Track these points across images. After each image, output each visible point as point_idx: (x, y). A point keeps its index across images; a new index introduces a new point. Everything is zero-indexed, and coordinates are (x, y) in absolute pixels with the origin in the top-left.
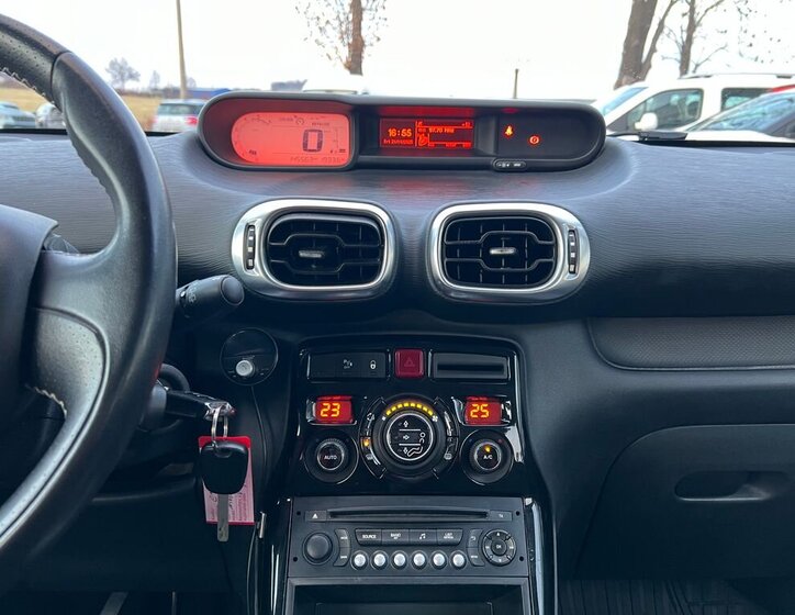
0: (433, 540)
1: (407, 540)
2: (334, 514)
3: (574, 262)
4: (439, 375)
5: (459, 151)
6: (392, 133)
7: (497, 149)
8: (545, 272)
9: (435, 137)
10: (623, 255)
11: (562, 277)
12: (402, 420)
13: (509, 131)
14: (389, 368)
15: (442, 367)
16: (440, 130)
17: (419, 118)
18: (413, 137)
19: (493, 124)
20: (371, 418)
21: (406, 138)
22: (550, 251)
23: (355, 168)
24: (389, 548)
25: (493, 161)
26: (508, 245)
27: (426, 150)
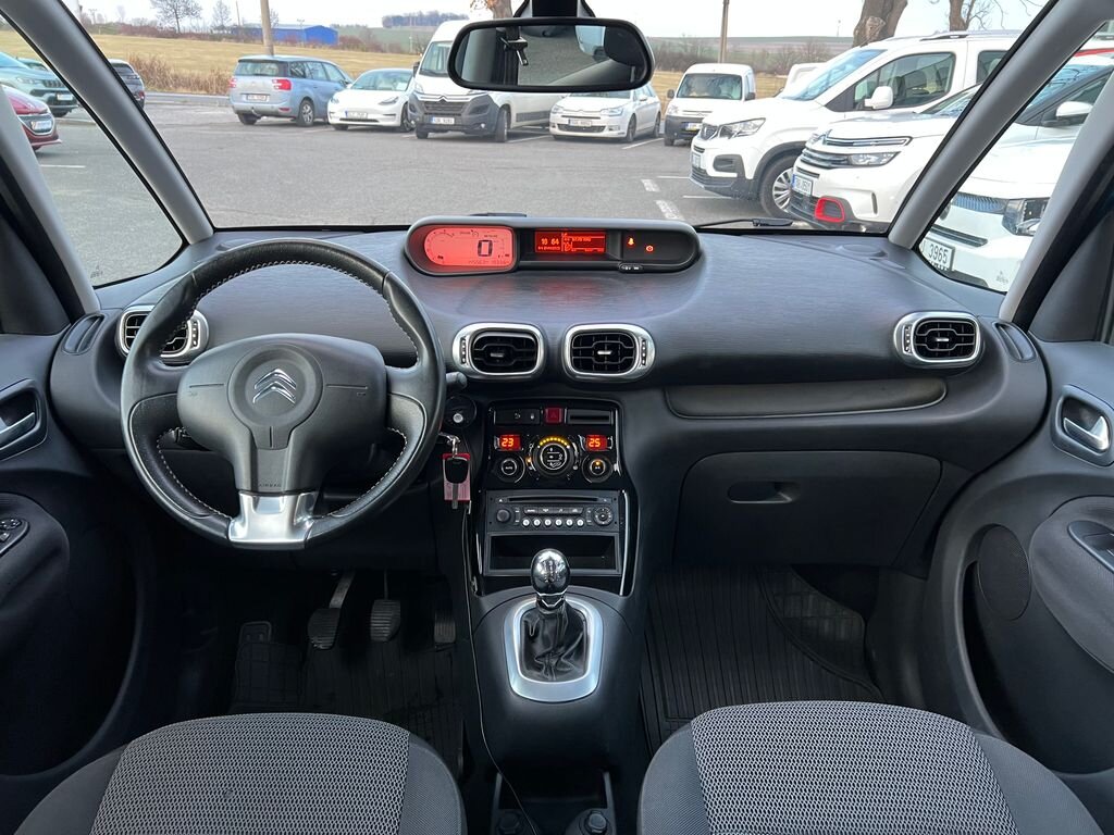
0: (566, 512)
1: (551, 512)
2: (511, 500)
3: (644, 358)
4: (571, 422)
5: (595, 255)
6: (545, 241)
7: (622, 255)
8: (629, 364)
9: (576, 244)
10: (673, 353)
11: (638, 366)
12: (549, 448)
13: (631, 242)
14: (542, 418)
15: (572, 418)
16: (580, 239)
17: (564, 232)
18: (560, 245)
19: (619, 236)
20: (531, 447)
21: (556, 245)
22: (632, 352)
23: (517, 269)
24: (543, 516)
25: (619, 264)
26: (608, 350)
27: (570, 255)
